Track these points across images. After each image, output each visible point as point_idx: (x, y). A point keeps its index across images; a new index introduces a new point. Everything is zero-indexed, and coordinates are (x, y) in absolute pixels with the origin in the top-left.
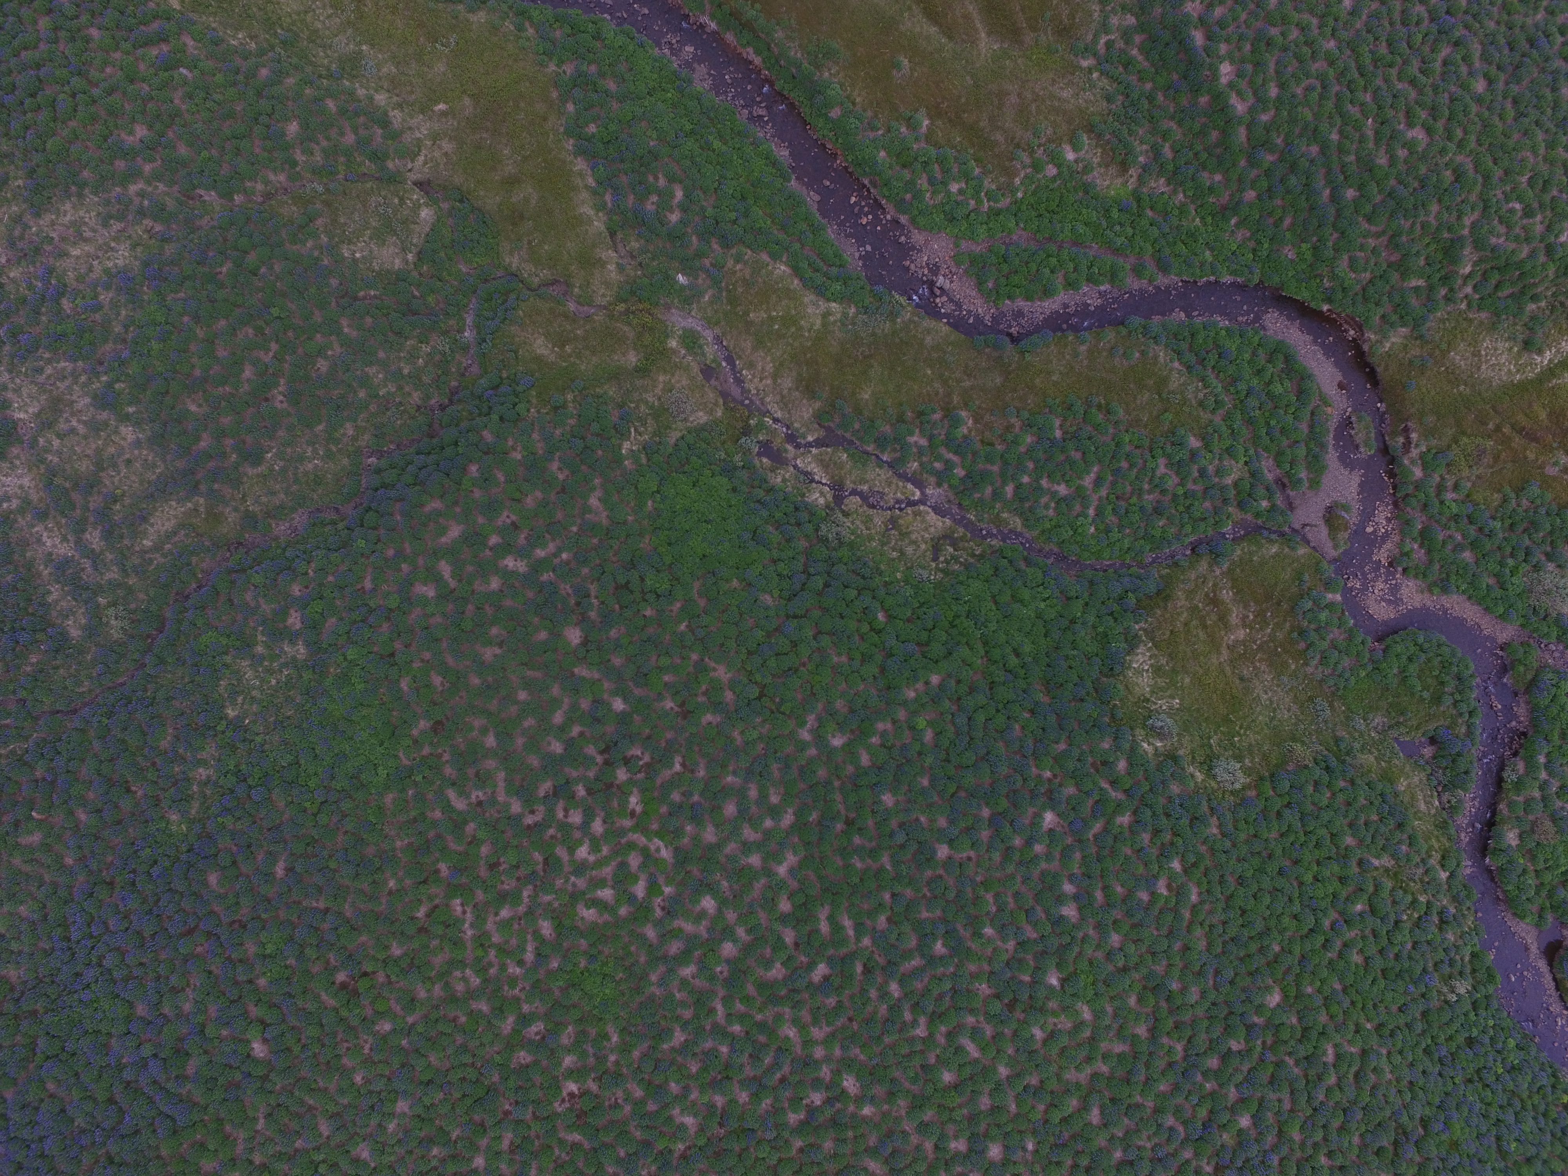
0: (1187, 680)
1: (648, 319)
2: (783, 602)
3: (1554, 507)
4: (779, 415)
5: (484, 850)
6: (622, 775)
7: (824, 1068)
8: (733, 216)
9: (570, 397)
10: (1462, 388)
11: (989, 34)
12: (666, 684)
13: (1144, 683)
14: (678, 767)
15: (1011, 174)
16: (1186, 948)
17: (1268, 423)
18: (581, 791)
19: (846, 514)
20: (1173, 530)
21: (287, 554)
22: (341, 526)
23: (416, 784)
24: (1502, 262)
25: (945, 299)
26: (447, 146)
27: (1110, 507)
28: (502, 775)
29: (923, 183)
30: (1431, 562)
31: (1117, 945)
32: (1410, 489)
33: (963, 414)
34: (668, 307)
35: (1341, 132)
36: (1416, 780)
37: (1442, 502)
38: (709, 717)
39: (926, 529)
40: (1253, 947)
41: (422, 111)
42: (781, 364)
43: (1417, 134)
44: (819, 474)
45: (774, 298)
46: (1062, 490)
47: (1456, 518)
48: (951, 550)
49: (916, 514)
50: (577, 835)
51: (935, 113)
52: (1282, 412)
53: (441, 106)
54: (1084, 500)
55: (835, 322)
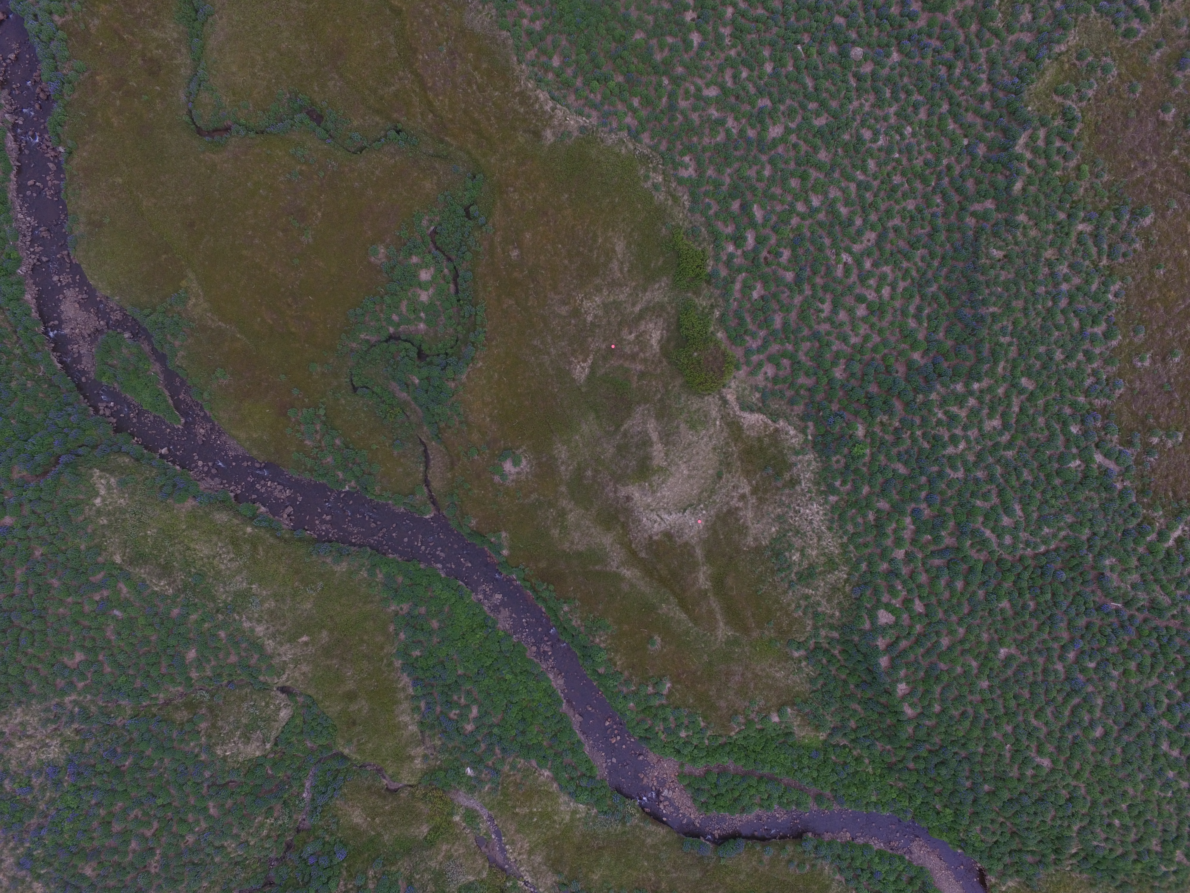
8: (513, 733)
9: (371, 873)
11: (726, 624)
26: (305, 668)
29: (659, 727)
34: (457, 791)
35: (985, 749)
41: (289, 641)
43: (1044, 762)
51: (676, 680)
53: (305, 639)
55: (580, 819)
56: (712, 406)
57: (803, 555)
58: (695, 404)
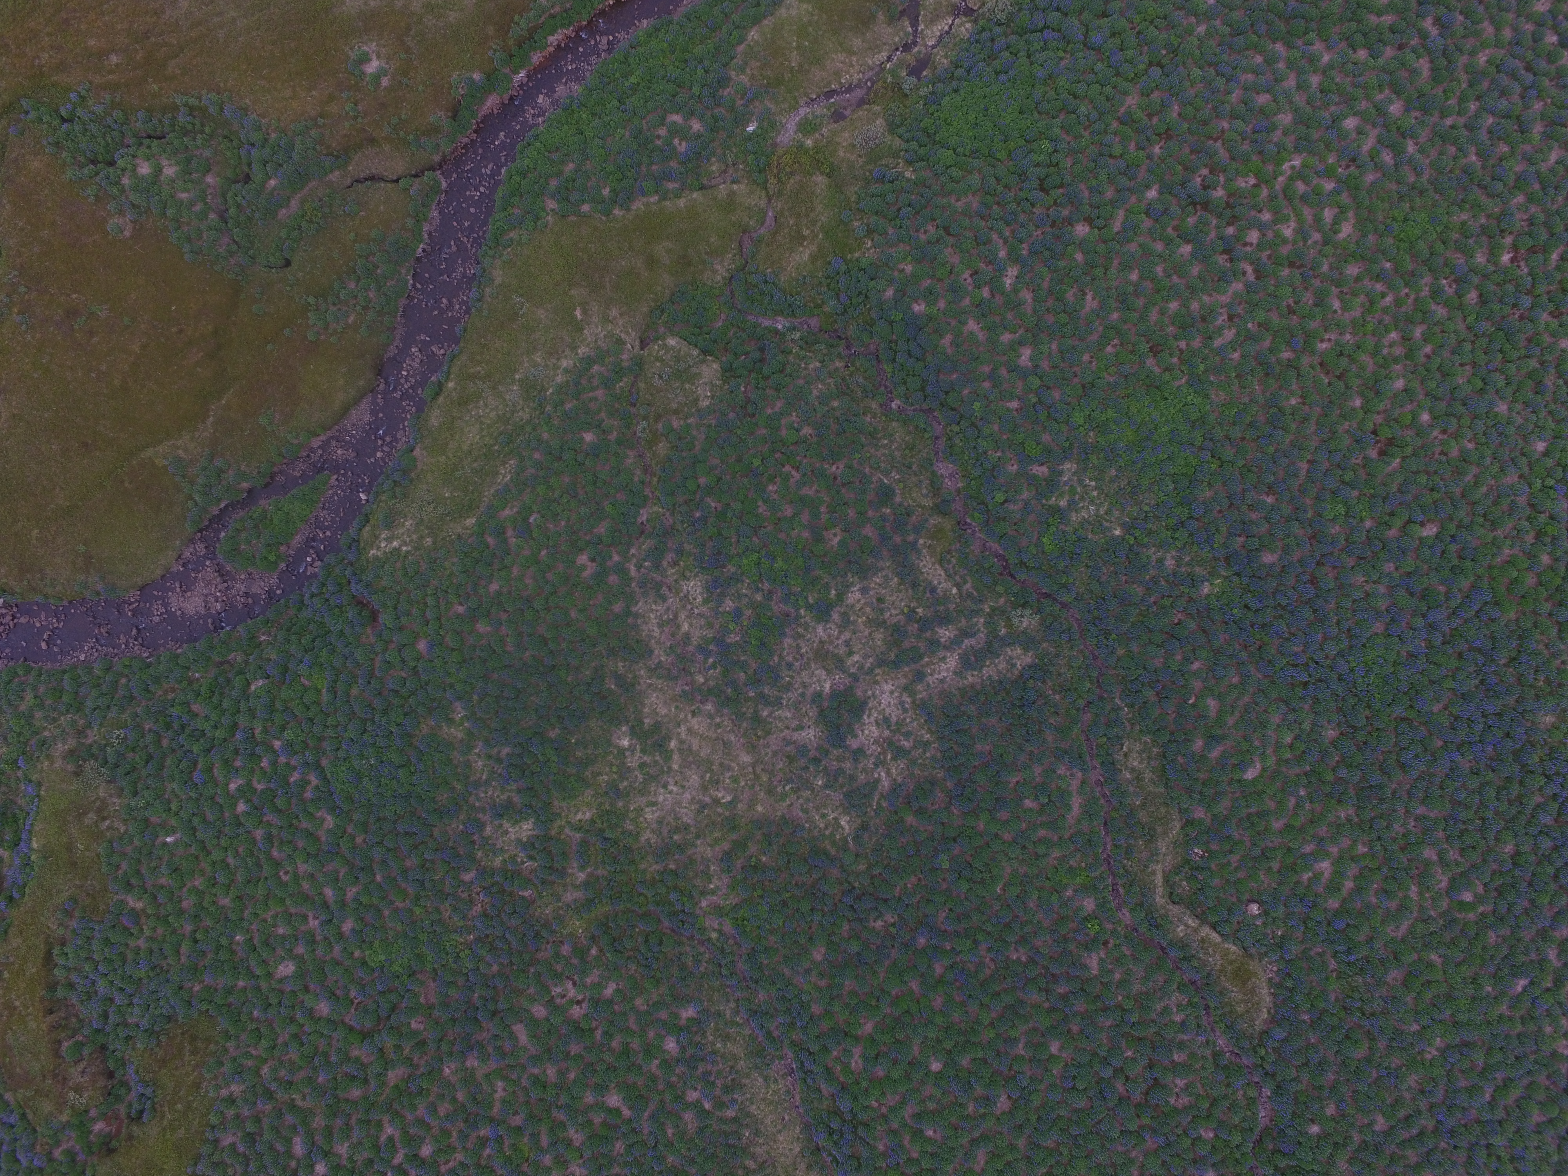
4: (884, 55)
5: (1274, 318)
6: (1220, 193)
7: (1523, 29)
8: (700, 72)
9: (856, 224)
14: (1219, 144)
18: (1230, 230)
21: (977, 474)
22: (956, 428)
23: (1206, 371)
26: (614, 312)
28: (1206, 298)
34: (775, 145)
41: (581, 329)
42: (841, 44)
44: (943, 25)
45: (780, 43)
50: (1270, 234)
53: (578, 313)
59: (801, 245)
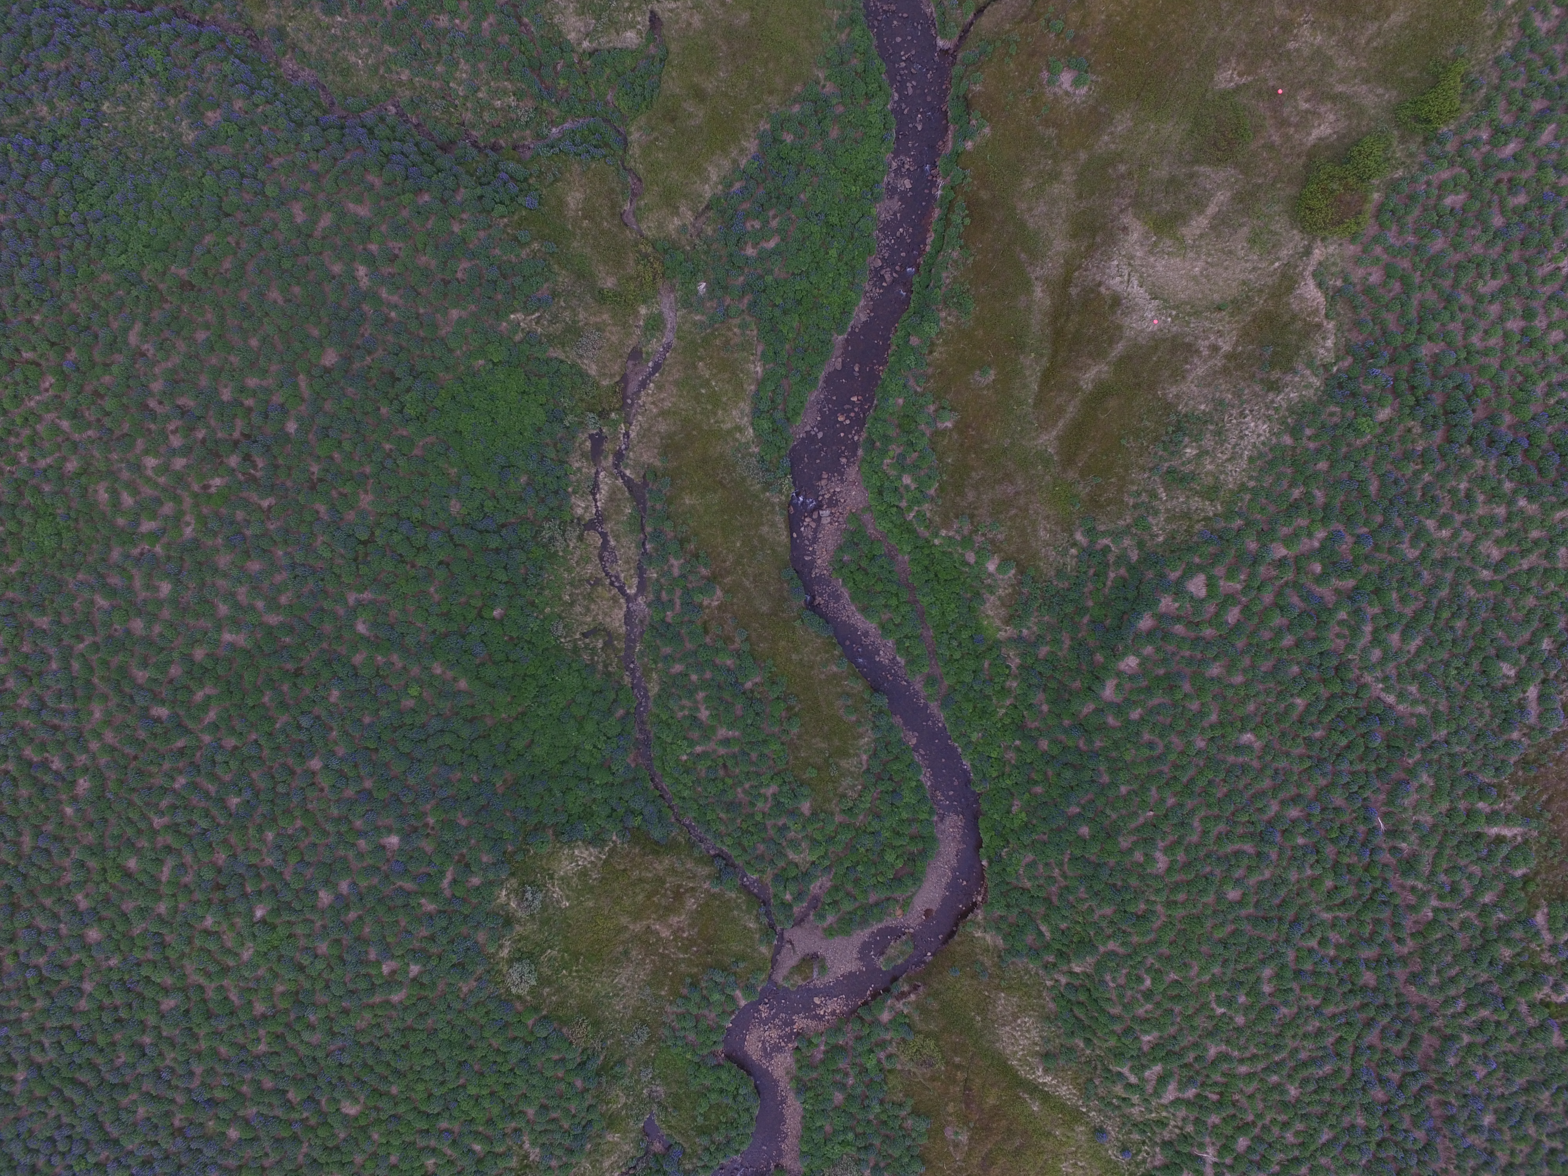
0: (591, 904)
1: (649, 277)
2: (459, 520)
3: (916, 1152)
4: (633, 435)
5: (107, 379)
6: (233, 461)
7: (84, 757)
8: (779, 301)
9: (536, 246)
10: (978, 1018)
11: (1058, 438)
12: (332, 458)
13: (565, 867)
14: (265, 504)
15: (946, 523)
16: (346, 1012)
17: (858, 863)
18: (200, 435)
19: (581, 538)
20: (722, 828)
21: (265, 82)
22: (315, 112)
23: (129, 293)
24: (1095, 995)
25: (813, 525)
26: (697, 20)
27: (709, 763)
28: (176, 360)
29: (895, 450)
30: (816, 1068)
31: (319, 952)
32: (868, 1018)
33: (719, 593)
34: (672, 289)
35: (1129, 793)
36: (626, 1148)
37: (871, 1051)
38: (322, 509)
39: (605, 614)
40: (379, 1069)
42: (674, 413)
43: (1161, 861)
44: (602, 495)
45: (726, 376)
46: (704, 714)
47: (864, 1070)
48: (600, 644)
49: (614, 599)
50: (162, 450)
51: (961, 427)
52: (873, 871)
54: (706, 737)
55: (737, 440)
56: (1291, 245)
57: (1198, 456)
58: (1280, 224)
59: (582, 209)
